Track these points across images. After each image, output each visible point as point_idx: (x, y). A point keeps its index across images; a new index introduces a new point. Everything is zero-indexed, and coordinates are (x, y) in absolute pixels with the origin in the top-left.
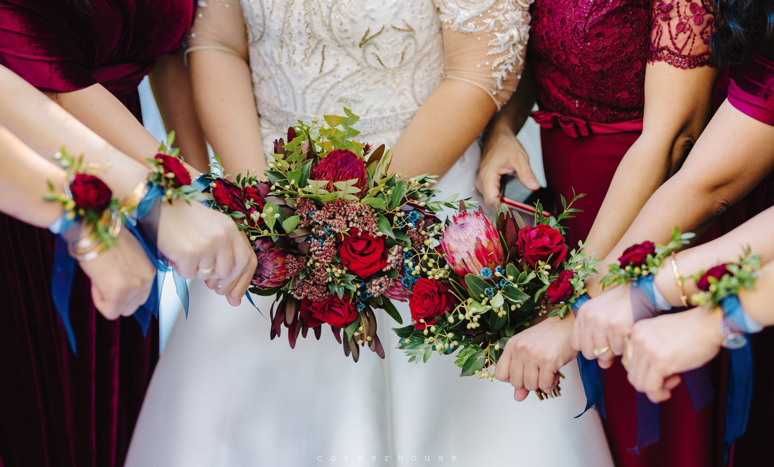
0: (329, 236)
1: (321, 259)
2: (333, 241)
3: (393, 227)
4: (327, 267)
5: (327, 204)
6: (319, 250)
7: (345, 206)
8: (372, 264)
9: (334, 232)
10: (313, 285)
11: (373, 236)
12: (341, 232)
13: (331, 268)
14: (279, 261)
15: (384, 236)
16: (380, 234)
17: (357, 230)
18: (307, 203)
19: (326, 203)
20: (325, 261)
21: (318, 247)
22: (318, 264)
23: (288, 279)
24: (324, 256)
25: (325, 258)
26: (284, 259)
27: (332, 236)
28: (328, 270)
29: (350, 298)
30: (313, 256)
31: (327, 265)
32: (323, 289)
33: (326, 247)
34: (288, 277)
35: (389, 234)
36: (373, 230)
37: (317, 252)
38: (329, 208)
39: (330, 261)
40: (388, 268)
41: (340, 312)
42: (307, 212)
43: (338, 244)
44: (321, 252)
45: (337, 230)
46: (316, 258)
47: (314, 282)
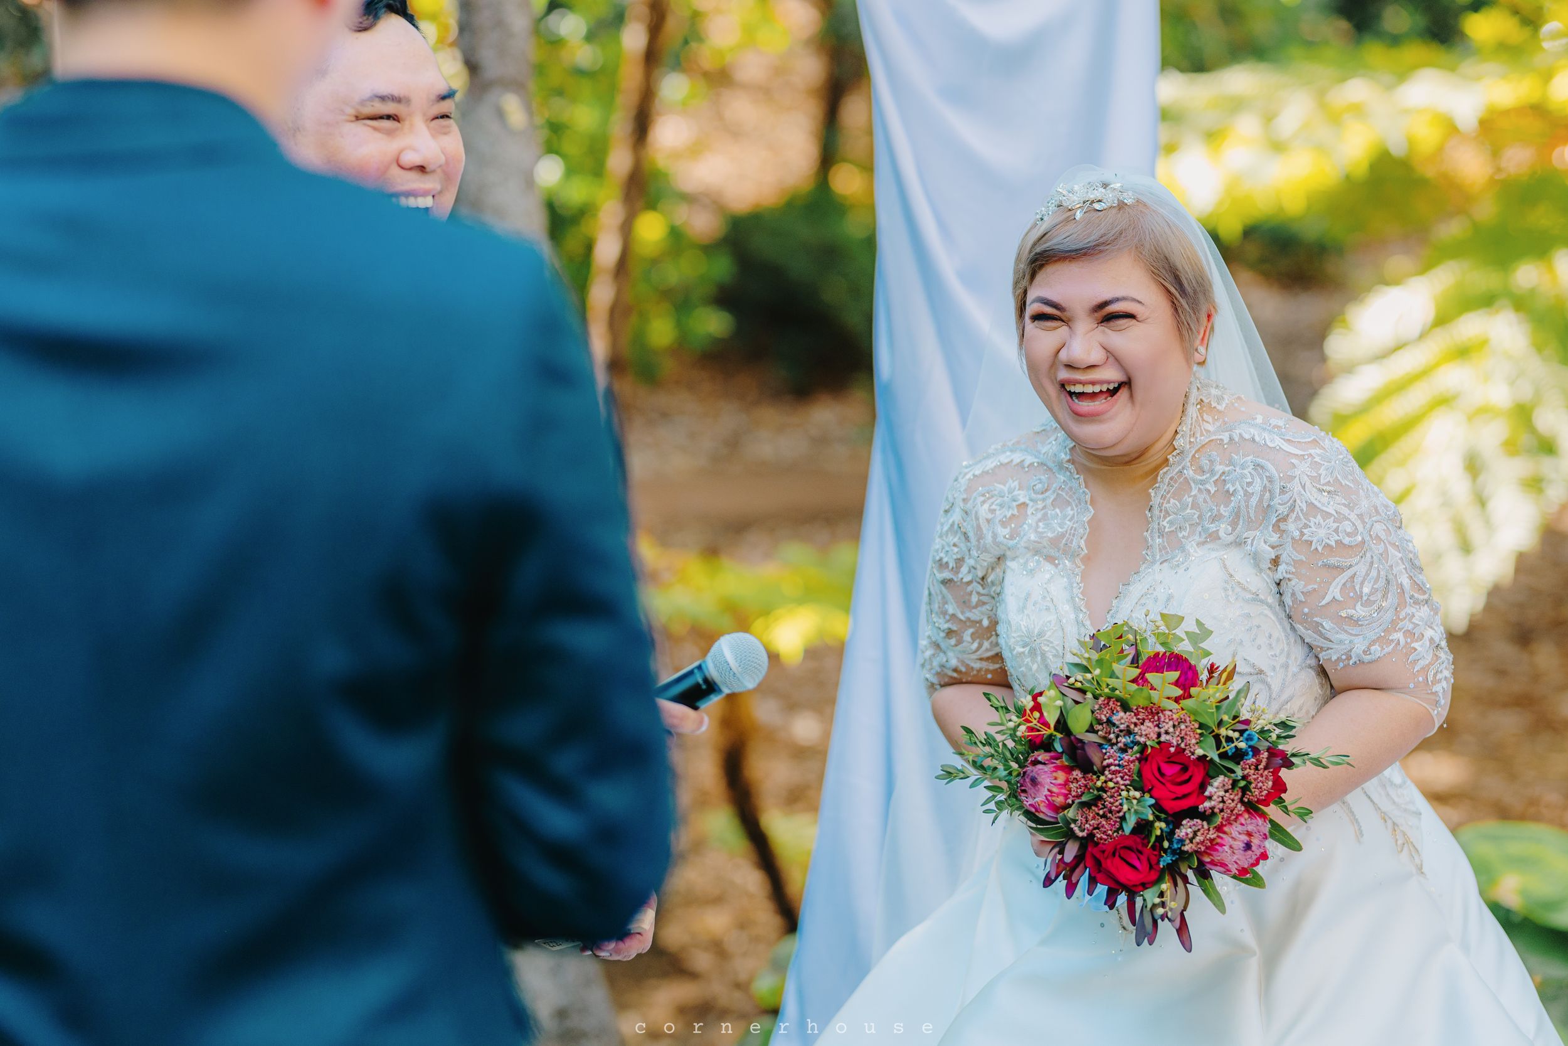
0: (1132, 748)
1: (1116, 777)
2: (1136, 757)
3: (1222, 750)
4: (1122, 790)
5: (1137, 709)
6: (1115, 765)
7: (1160, 715)
8: (1185, 796)
9: (1137, 743)
10: (1102, 817)
11: (1189, 757)
12: (1148, 743)
13: (1128, 791)
14: (1061, 777)
15: (1205, 756)
16: (1200, 752)
17: (1170, 745)
18: (1111, 703)
19: (1135, 708)
20: (1122, 782)
21: (1115, 760)
22: (1111, 784)
23: (1069, 804)
24: (1121, 774)
25: (1122, 778)
26: (1068, 775)
27: (1136, 748)
28: (1124, 793)
29: (1149, 842)
30: (1107, 772)
31: (1123, 787)
32: (1115, 825)
33: (1125, 762)
34: (1070, 801)
35: (1213, 755)
36: (1191, 748)
37: (1113, 768)
38: (1138, 715)
39: (1128, 782)
40: (1207, 804)
41: (1137, 863)
42: (1108, 715)
43: (1143, 758)
44: (1117, 768)
45: (1142, 740)
46: (1110, 776)
47: (1104, 813)
